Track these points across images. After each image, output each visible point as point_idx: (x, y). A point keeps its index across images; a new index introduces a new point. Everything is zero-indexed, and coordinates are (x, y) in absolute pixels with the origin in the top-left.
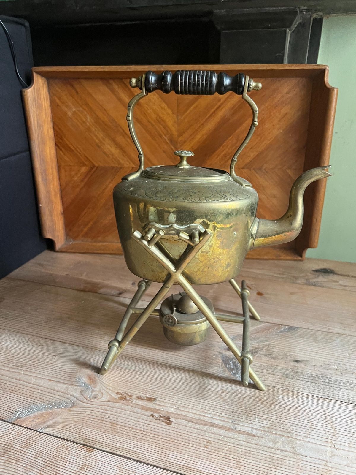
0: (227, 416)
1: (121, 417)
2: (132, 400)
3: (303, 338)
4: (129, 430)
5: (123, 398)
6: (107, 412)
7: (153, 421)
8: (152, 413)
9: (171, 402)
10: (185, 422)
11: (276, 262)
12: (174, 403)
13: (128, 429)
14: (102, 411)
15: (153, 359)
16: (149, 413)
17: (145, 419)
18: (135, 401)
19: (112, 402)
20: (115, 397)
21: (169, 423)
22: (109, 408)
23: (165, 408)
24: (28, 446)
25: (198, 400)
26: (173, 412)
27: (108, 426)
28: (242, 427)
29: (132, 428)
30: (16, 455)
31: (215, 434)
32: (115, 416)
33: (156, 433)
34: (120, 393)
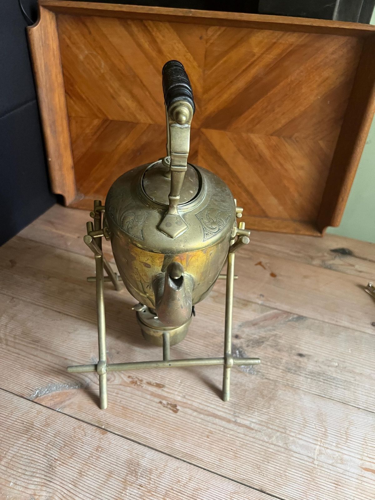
0: (230, 408)
1: (132, 401)
2: (142, 385)
3: (310, 329)
4: (139, 416)
5: (134, 383)
6: (119, 396)
7: (161, 408)
8: (161, 400)
9: (178, 390)
10: (190, 412)
11: (294, 236)
12: (181, 391)
13: (138, 414)
14: (114, 394)
16: (158, 400)
17: (154, 405)
18: (145, 386)
19: (124, 385)
20: (126, 381)
21: (176, 411)
22: (121, 392)
23: (172, 395)
24: (47, 425)
25: (203, 390)
26: (180, 400)
27: (120, 410)
28: (241, 420)
29: (142, 414)
30: (37, 433)
31: (217, 425)
32: (127, 401)
33: (163, 420)
34: (132, 377)
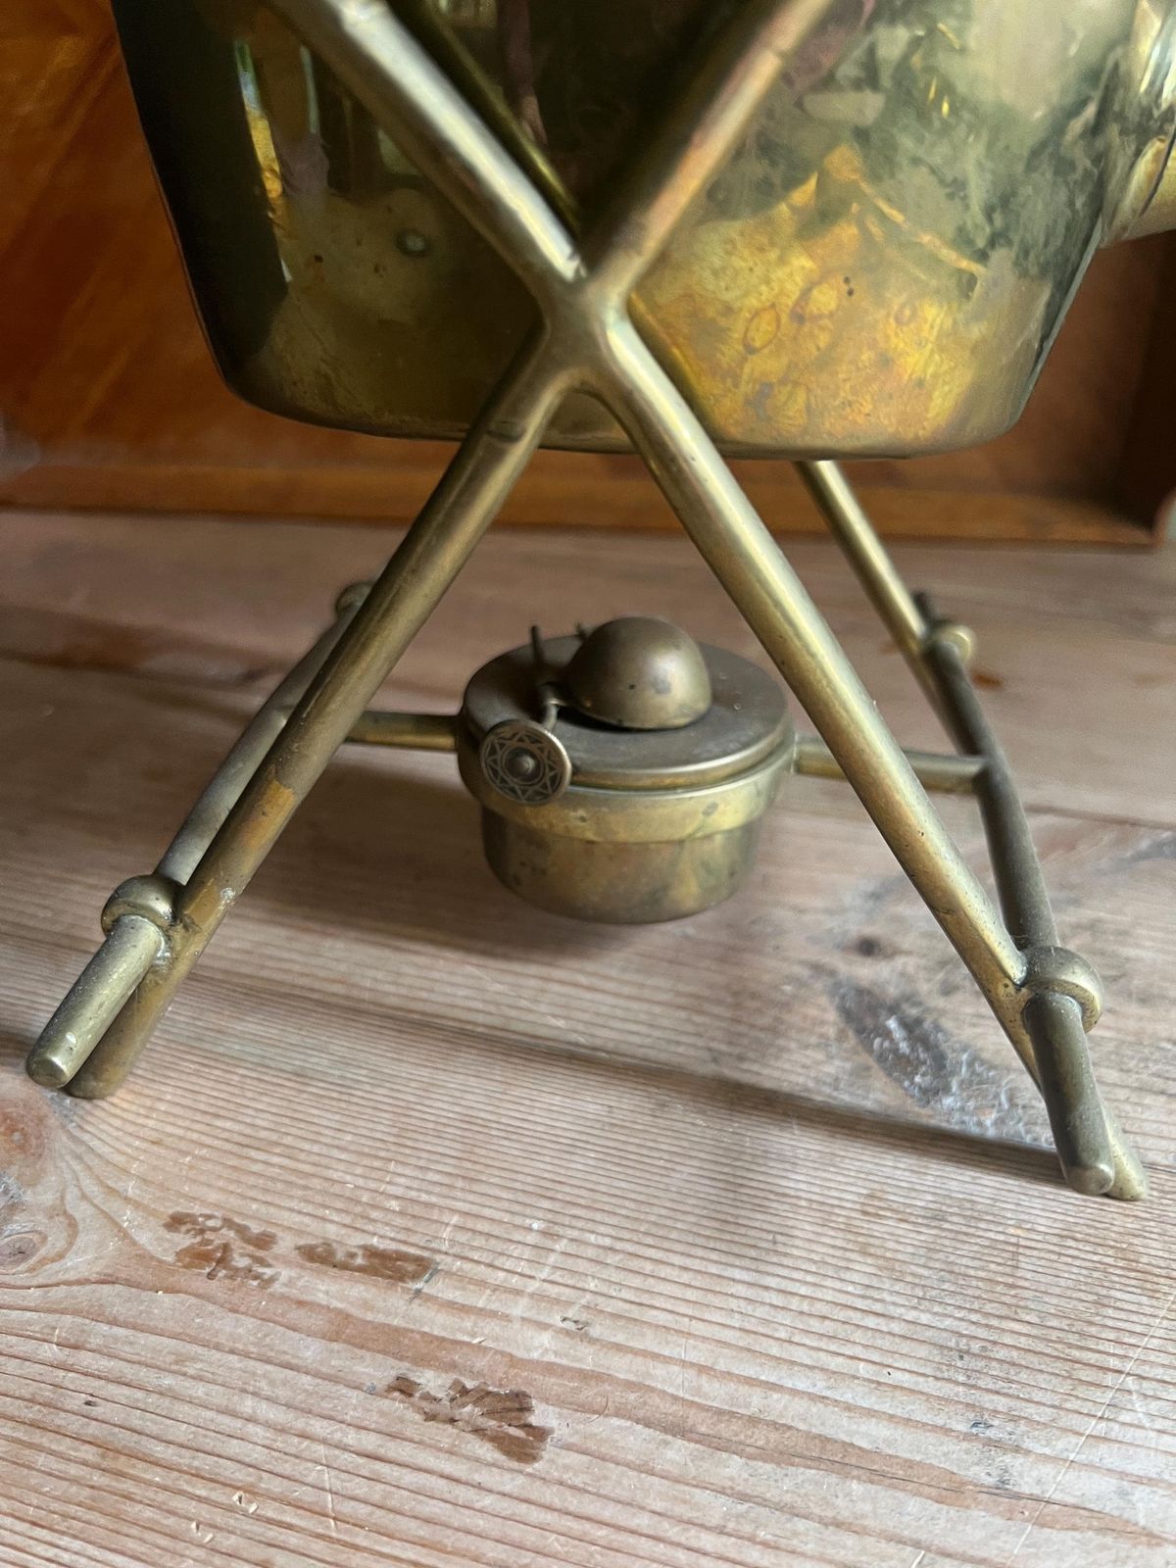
0: (930, 1386)
1: (176, 1397)
2: (268, 1272)
4: (230, 1509)
5: (208, 1258)
6: (85, 1359)
7: (409, 1432)
8: (403, 1368)
9: (533, 1286)
10: (635, 1440)
12: (553, 1291)
13: (217, 1494)
14: (50, 1351)
15: (420, 1006)
16: (378, 1370)
17: (349, 1416)
18: (286, 1275)
19: (129, 1283)
20: (156, 1250)
21: (524, 1446)
22: (105, 1327)
23: (491, 1327)
25: (713, 1269)
26: (551, 1358)
27: (74, 1470)
28: (1047, 1471)
29: (251, 1491)
31: (862, 1532)
32: (140, 1394)
33: (423, 1531)
34: (195, 1222)
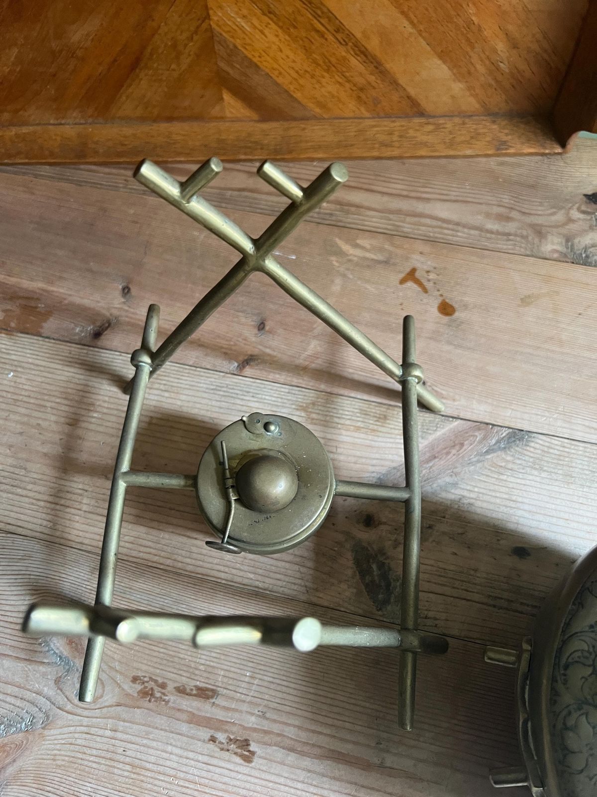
1: (149, 747)
2: (167, 698)
3: (541, 469)
4: (170, 783)
5: (147, 694)
6: (120, 735)
7: (216, 755)
8: (212, 732)
9: (249, 699)
10: (280, 754)
12: (255, 700)
13: (167, 779)
14: (108, 733)
16: (205, 734)
17: (199, 750)
18: (173, 699)
19: (126, 706)
20: (130, 691)
22: (122, 723)
23: (237, 715)
26: (255, 726)
27: (126, 774)
28: (395, 759)
29: (175, 777)
31: (341, 781)
32: (138, 747)
33: (224, 787)
34: (140, 680)
